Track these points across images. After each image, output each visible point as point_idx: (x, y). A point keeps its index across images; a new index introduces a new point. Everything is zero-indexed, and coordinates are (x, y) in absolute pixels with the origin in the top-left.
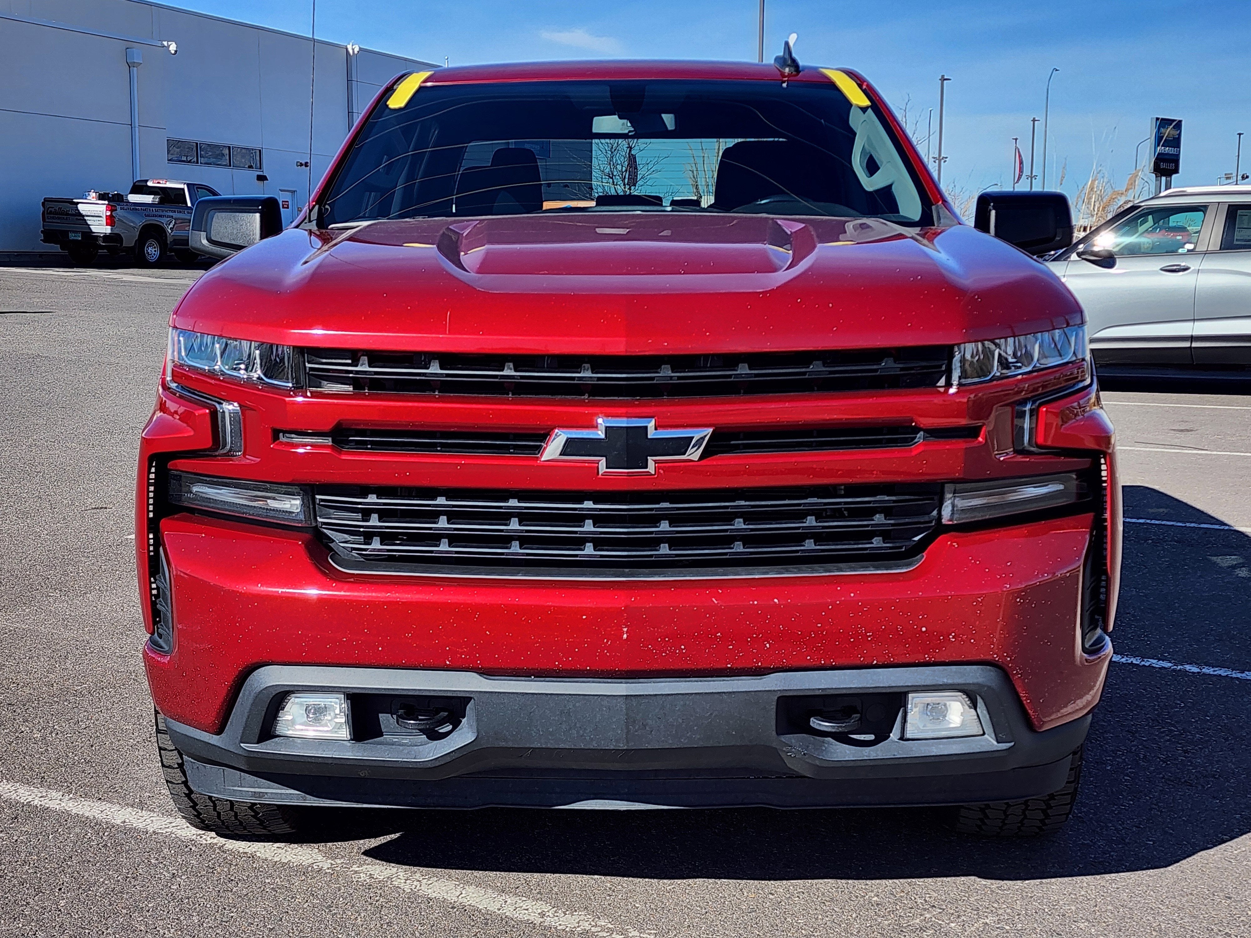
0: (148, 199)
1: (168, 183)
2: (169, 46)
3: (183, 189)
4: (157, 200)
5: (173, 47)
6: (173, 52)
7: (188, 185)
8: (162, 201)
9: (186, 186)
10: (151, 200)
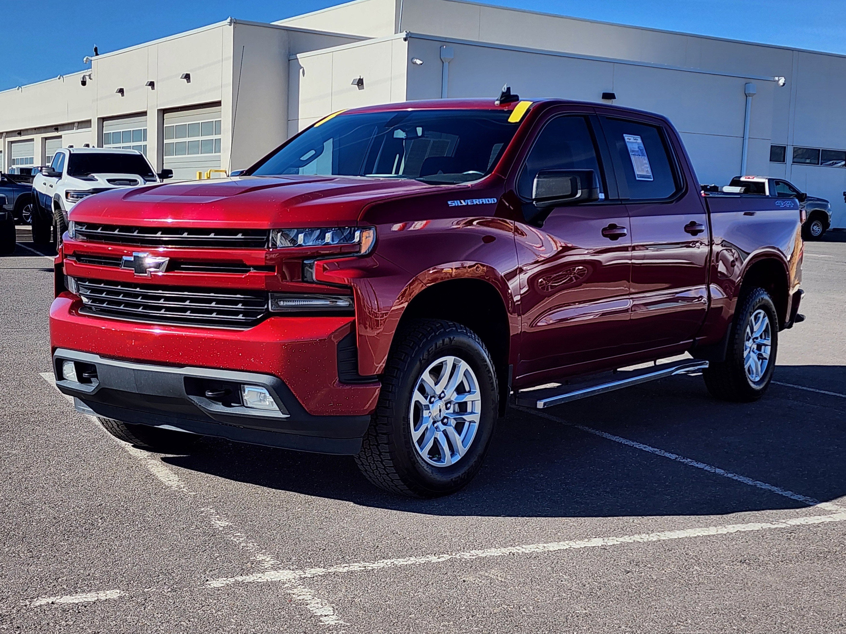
0: (737, 189)
1: (755, 178)
2: (779, 80)
3: (763, 184)
4: (743, 190)
5: (782, 81)
6: (782, 84)
7: (770, 180)
8: (745, 192)
9: (767, 180)
10: (739, 190)
